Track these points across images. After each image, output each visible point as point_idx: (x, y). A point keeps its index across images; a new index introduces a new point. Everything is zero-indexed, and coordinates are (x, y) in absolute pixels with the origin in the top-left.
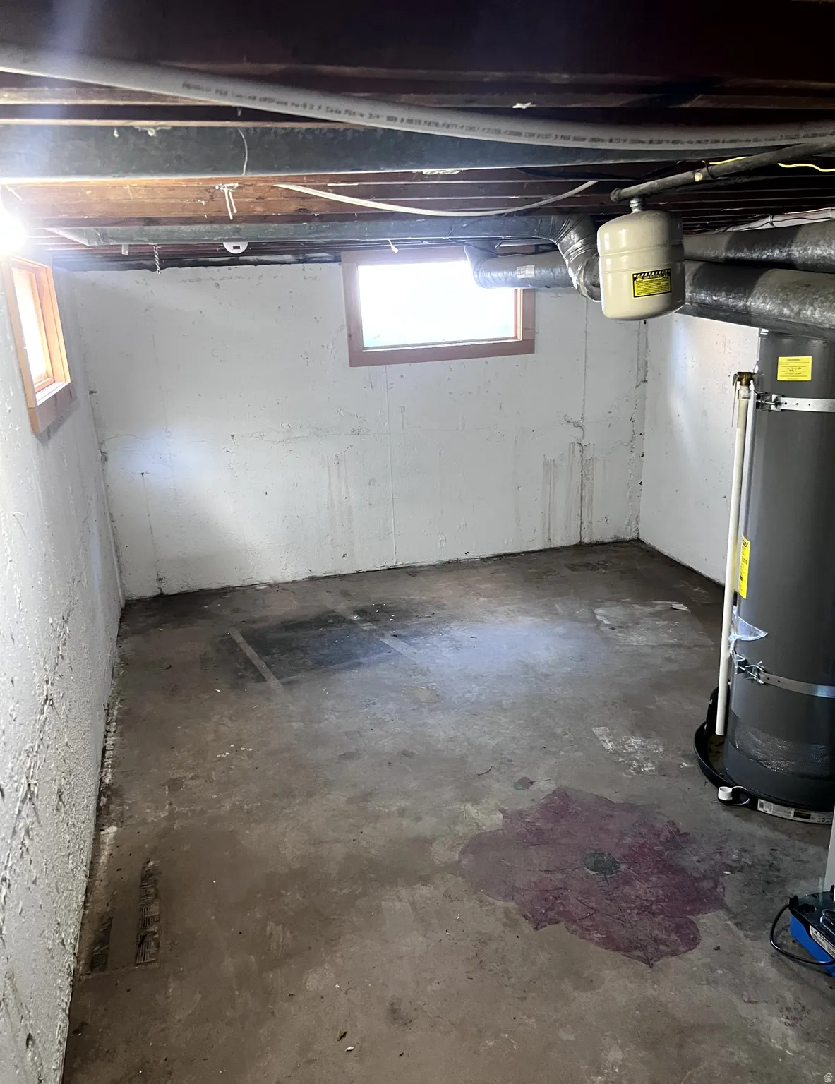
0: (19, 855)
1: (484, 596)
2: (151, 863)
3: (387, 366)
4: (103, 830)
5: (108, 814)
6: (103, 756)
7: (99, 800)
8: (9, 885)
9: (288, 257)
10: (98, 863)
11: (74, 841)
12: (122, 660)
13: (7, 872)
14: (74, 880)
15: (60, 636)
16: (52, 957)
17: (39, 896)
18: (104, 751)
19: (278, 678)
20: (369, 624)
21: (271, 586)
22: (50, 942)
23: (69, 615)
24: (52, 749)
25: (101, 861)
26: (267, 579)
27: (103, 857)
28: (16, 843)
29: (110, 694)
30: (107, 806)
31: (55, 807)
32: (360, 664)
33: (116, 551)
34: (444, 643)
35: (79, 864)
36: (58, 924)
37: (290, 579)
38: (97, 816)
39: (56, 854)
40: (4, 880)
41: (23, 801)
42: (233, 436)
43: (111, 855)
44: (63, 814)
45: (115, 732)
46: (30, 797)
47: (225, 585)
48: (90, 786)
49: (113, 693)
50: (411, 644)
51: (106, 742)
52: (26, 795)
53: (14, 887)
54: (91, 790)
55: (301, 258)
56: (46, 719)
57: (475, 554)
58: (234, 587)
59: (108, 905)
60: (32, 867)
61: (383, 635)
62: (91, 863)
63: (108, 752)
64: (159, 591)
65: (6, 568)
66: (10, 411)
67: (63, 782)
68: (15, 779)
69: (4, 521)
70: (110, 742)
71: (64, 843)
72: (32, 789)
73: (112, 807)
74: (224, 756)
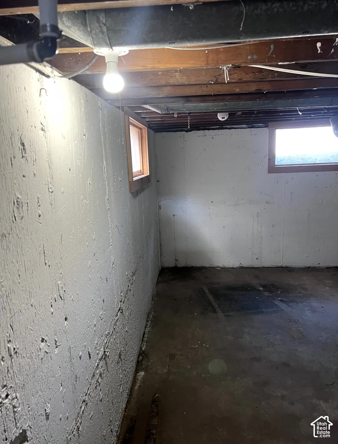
0: (95, 387)
1: (328, 287)
2: (157, 395)
3: (286, 174)
4: (139, 373)
5: (142, 365)
6: (143, 337)
7: (139, 357)
8: (87, 404)
9: (244, 126)
10: (134, 389)
11: (124, 378)
12: (157, 293)
13: (87, 397)
14: (122, 397)
15: (130, 280)
16: (105, 439)
17: (102, 408)
18: (144, 334)
19: (223, 312)
20: (268, 293)
21: (222, 268)
22: (105, 431)
23: (136, 272)
24: (119, 333)
25: (135, 388)
26: (221, 265)
27: (136, 387)
28: (94, 381)
29: (150, 308)
30: (142, 361)
31: (117, 361)
32: (262, 312)
33: (160, 246)
34: (306, 308)
35: (125, 389)
36: (110, 421)
37: (231, 266)
38: (137, 365)
39: (114, 385)
40: (84, 401)
41: (100, 360)
42: (212, 202)
43: (140, 386)
44: (121, 365)
45: (150, 326)
46: (105, 357)
47: (203, 265)
48: (135, 351)
49: (151, 308)
50: (289, 306)
51: (145, 330)
52: (102, 356)
53: (90, 404)
54: (136, 352)
55: (250, 126)
56: (118, 319)
57: (323, 265)
58: (206, 267)
59: (135, 413)
60: (100, 393)
61: (275, 299)
62: (131, 388)
63: (146, 335)
64: (175, 265)
65: (109, 248)
66: (120, 181)
67: (122, 349)
68: (98, 349)
69: (111, 227)
70: (147, 330)
71: (119, 379)
72: (106, 353)
73: (144, 362)
74: (195, 347)
